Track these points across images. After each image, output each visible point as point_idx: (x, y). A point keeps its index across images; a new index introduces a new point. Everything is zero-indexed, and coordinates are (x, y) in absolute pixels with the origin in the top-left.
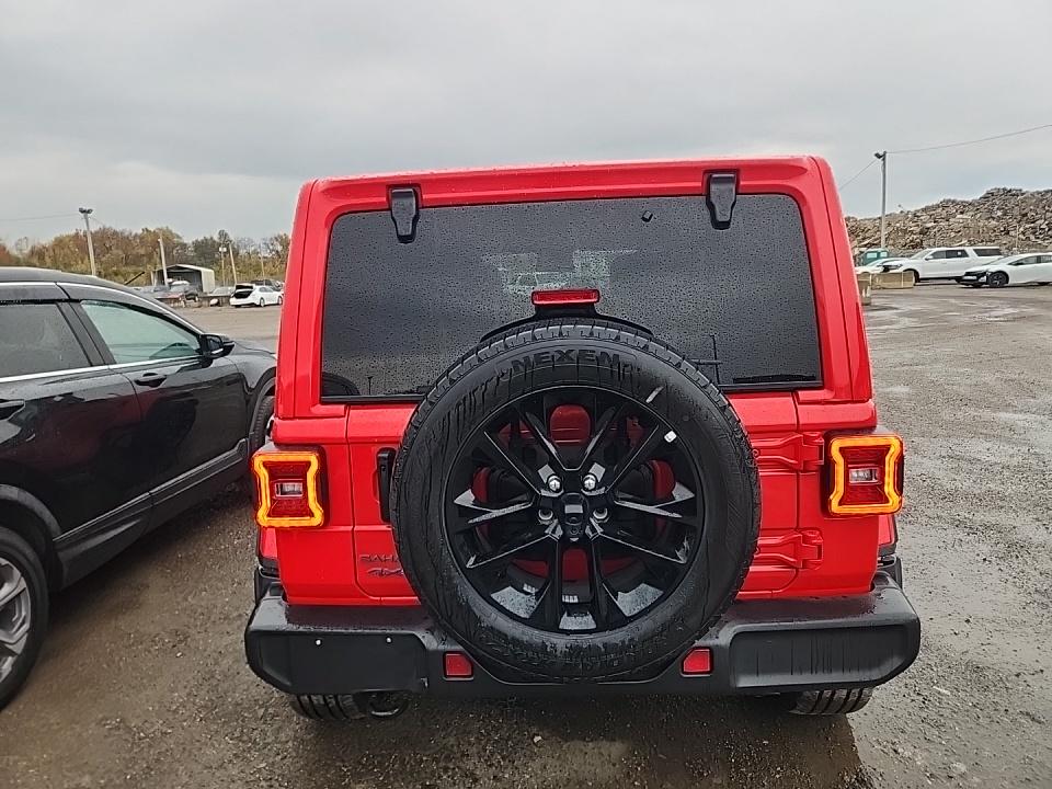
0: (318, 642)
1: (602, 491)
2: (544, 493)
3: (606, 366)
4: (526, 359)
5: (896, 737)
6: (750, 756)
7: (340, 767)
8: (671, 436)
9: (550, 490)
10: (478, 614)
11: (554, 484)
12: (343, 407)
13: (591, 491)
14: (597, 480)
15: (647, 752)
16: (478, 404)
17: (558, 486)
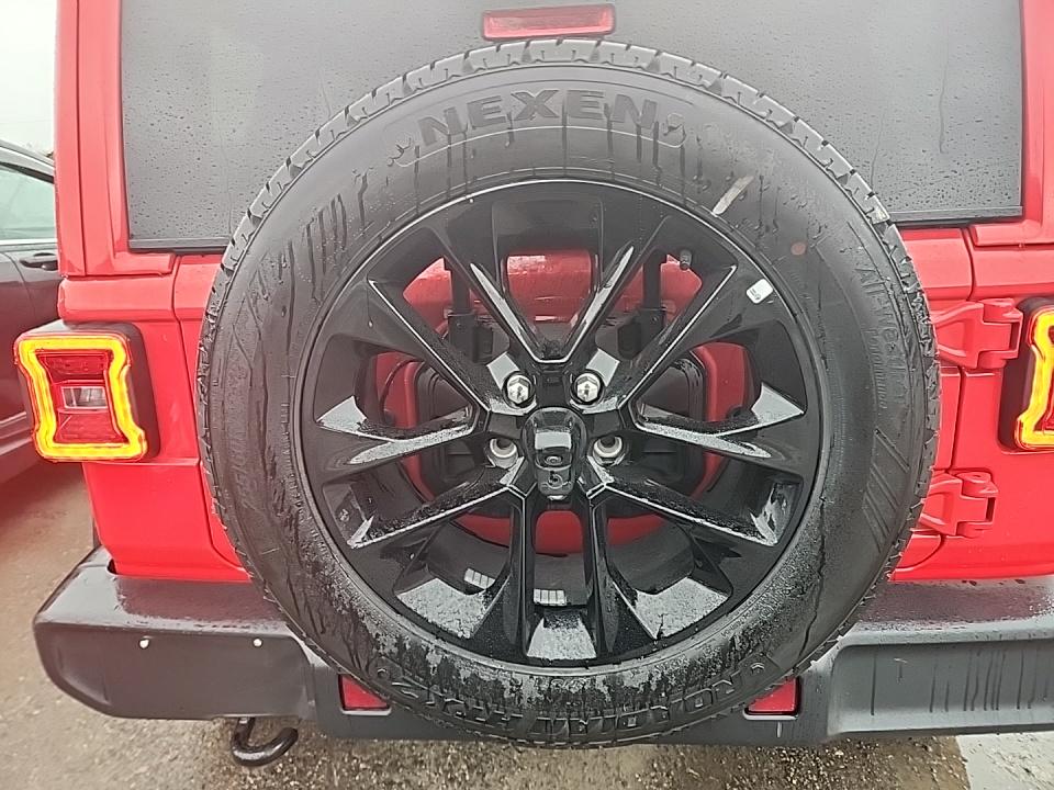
0: (144, 644)
1: (612, 404)
2: (496, 406)
3: (625, 131)
4: (451, 113)
5: (1024, 748)
6: (818, 775)
7: (245, 775)
8: (761, 290)
9: (509, 401)
10: (373, 629)
11: (518, 389)
12: (167, 258)
13: (590, 403)
14: (602, 384)
15: (671, 764)
16: (350, 219)
17: (525, 393)
